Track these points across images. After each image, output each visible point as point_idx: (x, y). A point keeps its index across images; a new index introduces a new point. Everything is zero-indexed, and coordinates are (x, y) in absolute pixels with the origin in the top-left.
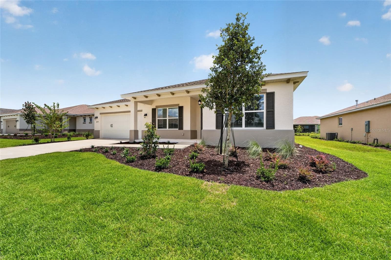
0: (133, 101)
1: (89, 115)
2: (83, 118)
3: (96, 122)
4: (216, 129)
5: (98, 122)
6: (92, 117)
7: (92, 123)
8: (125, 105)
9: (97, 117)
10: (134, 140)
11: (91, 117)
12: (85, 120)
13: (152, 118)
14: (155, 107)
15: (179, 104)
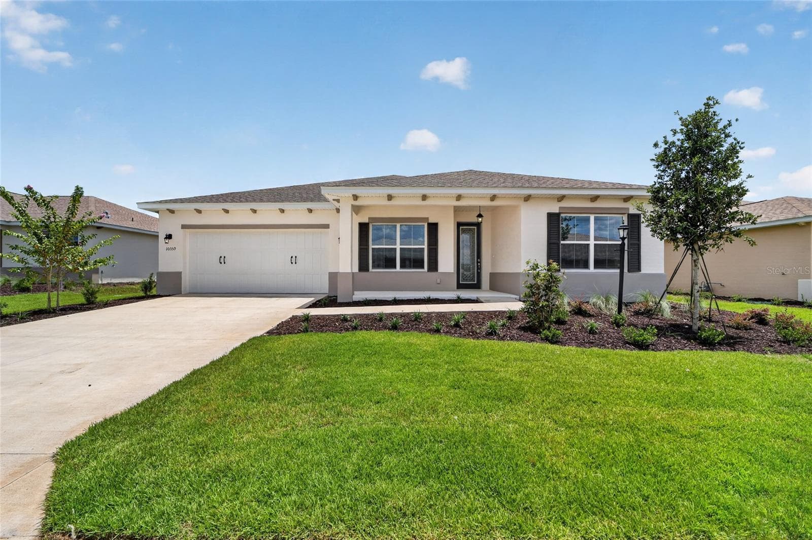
0: (348, 204)
3: (167, 249)
5: (173, 249)
9: (170, 236)
13: (360, 244)
14: (366, 221)
15: (428, 218)
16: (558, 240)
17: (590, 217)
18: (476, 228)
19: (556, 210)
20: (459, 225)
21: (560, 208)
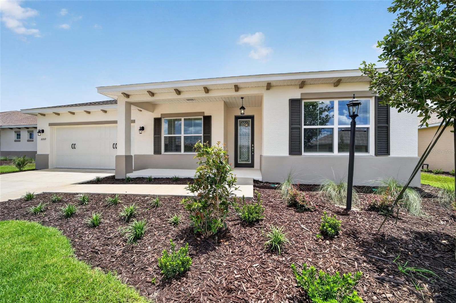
0: (122, 101)
1: (27, 128)
2: (15, 132)
3: (42, 139)
4: (290, 154)
5: (45, 139)
6: (33, 131)
7: (33, 141)
8: (102, 110)
9: (43, 131)
11: (31, 131)
12: (19, 136)
13: (155, 134)
14: (159, 116)
15: (204, 112)
16: (300, 125)
17: (334, 101)
18: (250, 120)
19: (298, 96)
20: (237, 118)
21: (302, 94)
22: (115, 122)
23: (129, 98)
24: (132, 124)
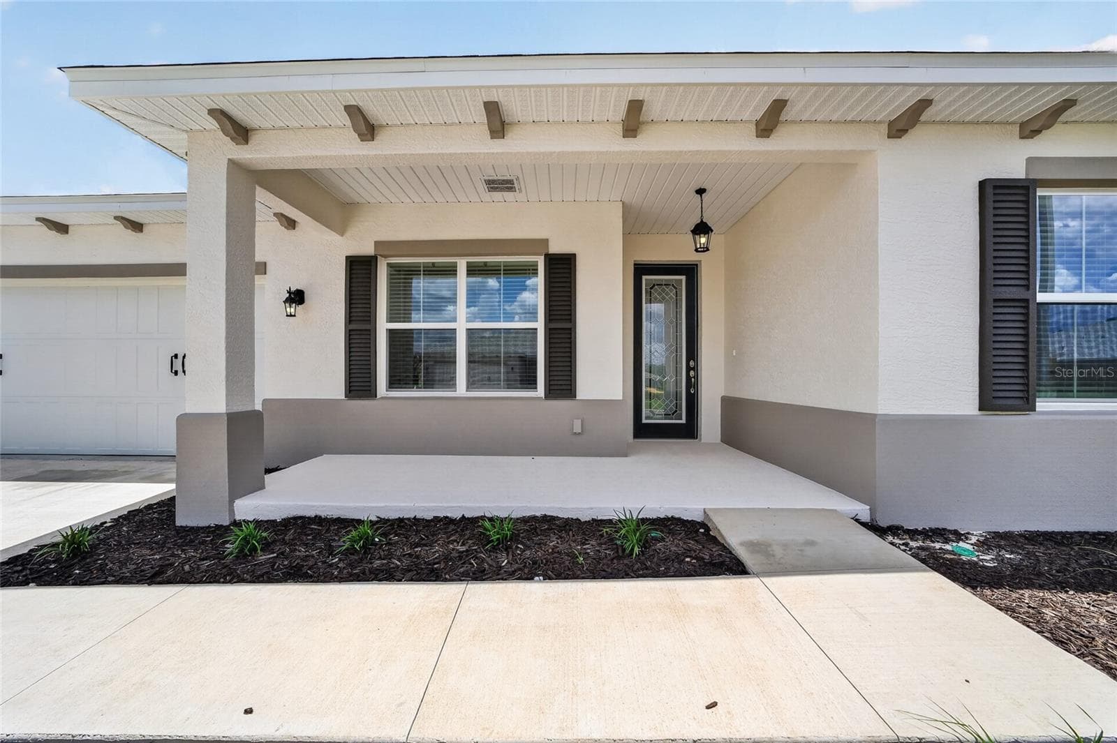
0: (213, 155)
4: (982, 408)
10: (231, 502)
13: (350, 319)
14: (369, 250)
15: (547, 240)
16: (1027, 287)
18: (683, 278)
19: (1014, 169)
20: (641, 270)
21: (1030, 161)
22: (178, 270)
23: (247, 142)
24: (259, 280)
